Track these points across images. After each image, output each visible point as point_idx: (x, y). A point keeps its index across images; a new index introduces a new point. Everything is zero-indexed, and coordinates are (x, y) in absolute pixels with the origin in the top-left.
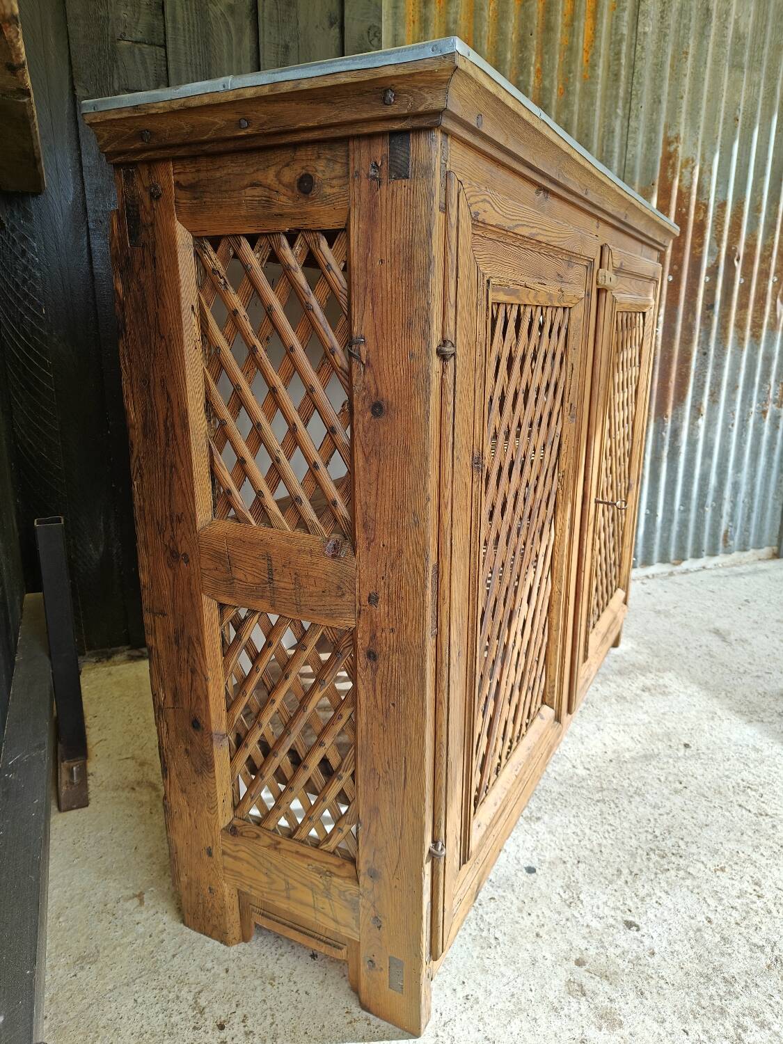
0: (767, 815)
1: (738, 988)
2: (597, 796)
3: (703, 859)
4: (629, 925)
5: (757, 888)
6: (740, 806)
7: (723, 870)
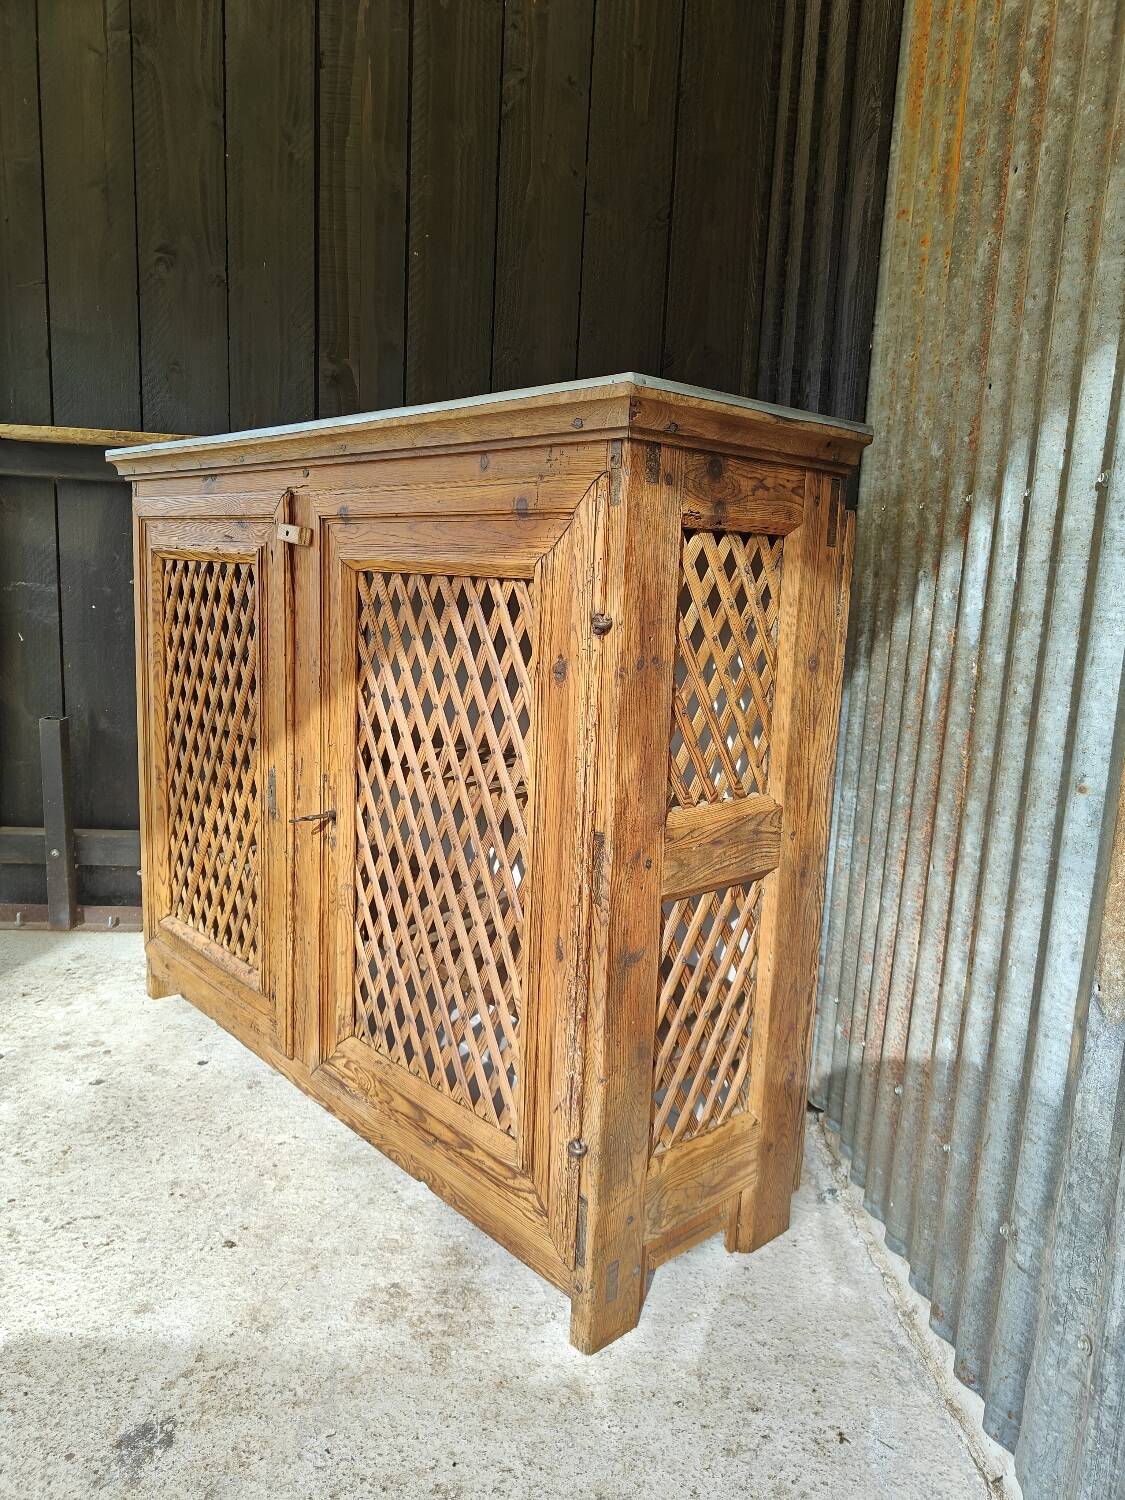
0: (62, 1227)
3: (89, 1148)
4: (99, 1082)
5: (25, 1158)
6: (98, 1217)
7: (65, 1152)
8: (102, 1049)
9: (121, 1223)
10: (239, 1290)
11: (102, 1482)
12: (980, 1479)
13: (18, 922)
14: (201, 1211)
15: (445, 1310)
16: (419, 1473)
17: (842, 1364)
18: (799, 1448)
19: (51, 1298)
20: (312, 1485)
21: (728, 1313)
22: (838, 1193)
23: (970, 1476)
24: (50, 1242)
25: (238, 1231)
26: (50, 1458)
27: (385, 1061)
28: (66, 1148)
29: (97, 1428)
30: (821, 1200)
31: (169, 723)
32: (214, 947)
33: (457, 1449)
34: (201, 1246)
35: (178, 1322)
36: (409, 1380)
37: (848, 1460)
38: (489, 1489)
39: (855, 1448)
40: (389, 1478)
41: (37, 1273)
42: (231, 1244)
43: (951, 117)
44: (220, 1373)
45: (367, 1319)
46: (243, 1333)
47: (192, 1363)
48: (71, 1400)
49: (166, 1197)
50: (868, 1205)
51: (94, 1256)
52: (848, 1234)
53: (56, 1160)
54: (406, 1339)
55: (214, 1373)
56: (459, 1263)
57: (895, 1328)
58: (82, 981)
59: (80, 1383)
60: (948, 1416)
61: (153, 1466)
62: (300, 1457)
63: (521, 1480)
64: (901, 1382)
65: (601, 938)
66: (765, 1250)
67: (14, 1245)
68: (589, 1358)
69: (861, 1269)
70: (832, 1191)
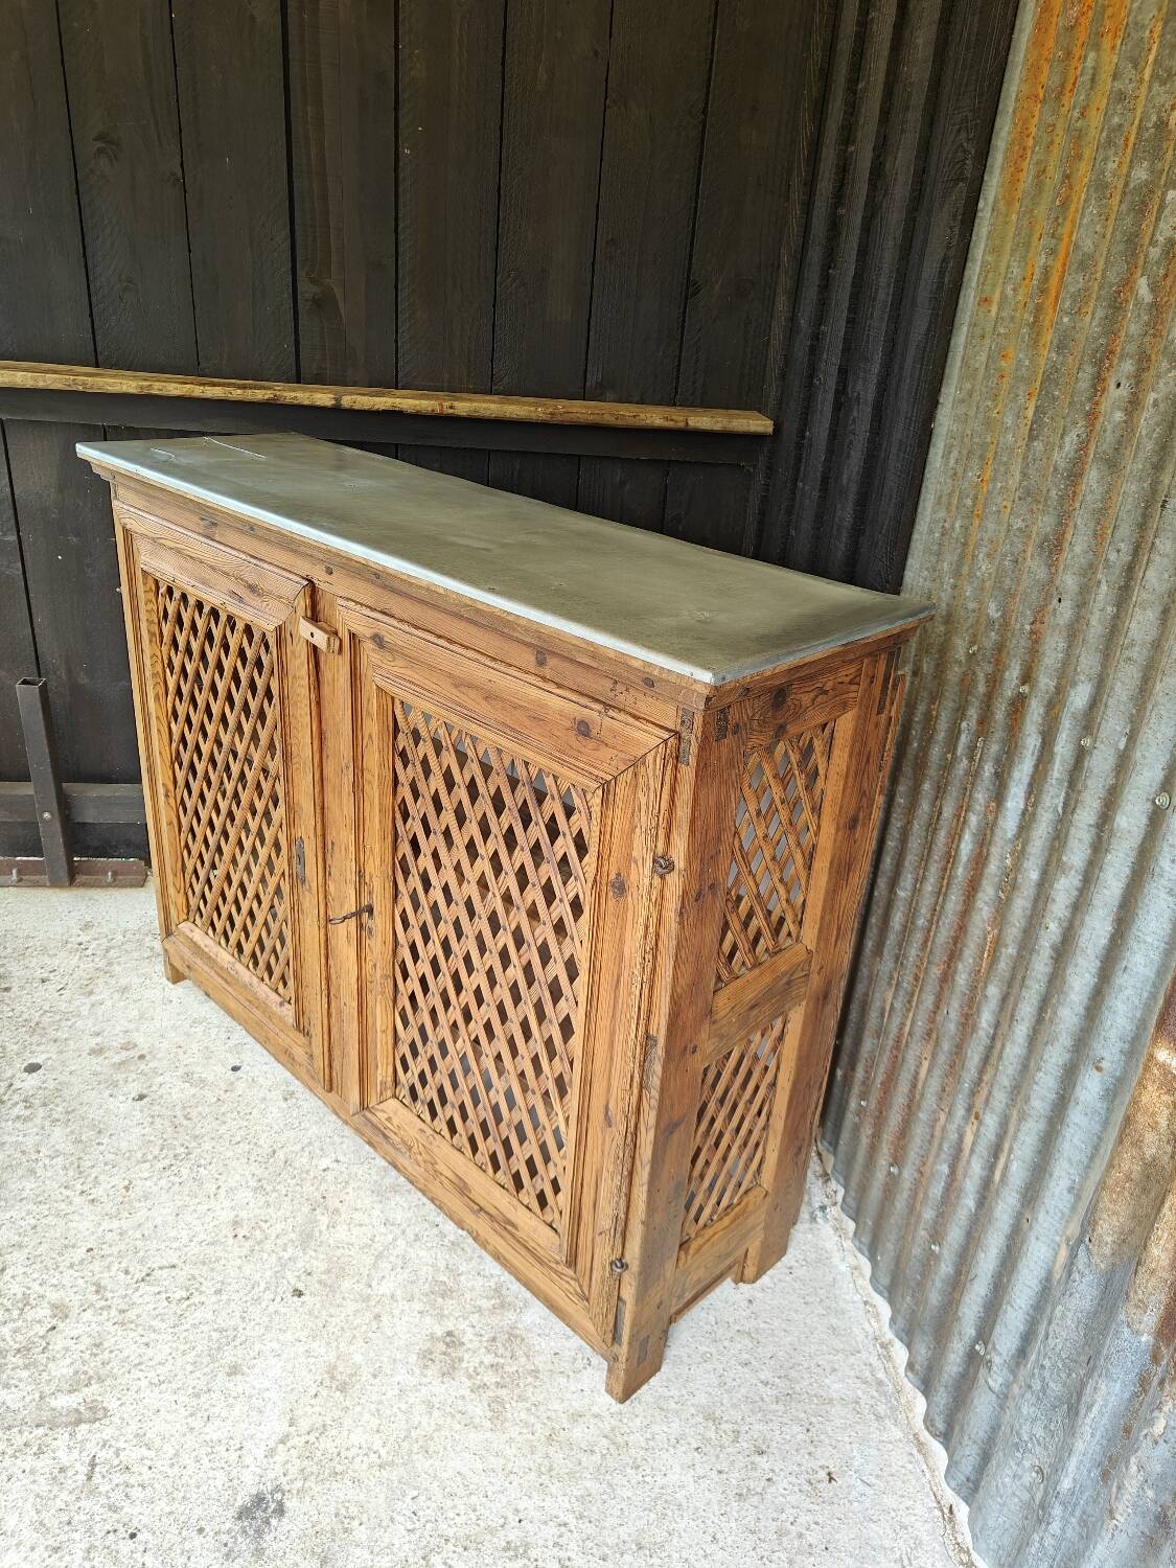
0: (143, 1280)
1: (47, 1123)
2: (281, 1155)
3: (148, 1183)
4: (141, 1097)
5: (91, 1197)
6: (174, 1266)
7: (127, 1189)
8: (135, 1053)
9: (196, 1273)
10: (315, 1345)
11: (233, 1555)
12: (937, 1513)
13: (14, 876)
14: (265, 1256)
15: (496, 1360)
16: (492, 1531)
17: (831, 1400)
18: (796, 1489)
19: (151, 1363)
20: (406, 1547)
21: (736, 1352)
22: (828, 1210)
23: (930, 1510)
24: (136, 1298)
25: (303, 1277)
26: (184, 1532)
27: (429, 1132)
28: (127, 1183)
29: (218, 1501)
30: (813, 1219)
31: (174, 745)
32: (240, 968)
33: (521, 1506)
34: (272, 1296)
35: (267, 1384)
36: (472, 1436)
37: (836, 1500)
38: (550, 1544)
39: (840, 1487)
40: (468, 1537)
41: (131, 1334)
42: (299, 1293)
43: (1054, 241)
44: (312, 1438)
45: (430, 1372)
46: (324, 1393)
47: (285, 1428)
48: (190, 1472)
49: (231, 1241)
50: (857, 1243)
51: (179, 1313)
52: (836, 1260)
53: (120, 1199)
54: (467, 1393)
55: (307, 1438)
56: (502, 1306)
57: (874, 1360)
58: (97, 960)
59: (194, 1454)
60: (915, 1451)
61: (272, 1535)
62: (392, 1520)
63: (575, 1534)
64: (879, 1418)
65: (650, 1117)
66: (765, 1279)
67: (103, 1303)
68: (622, 1406)
69: (847, 1297)
70: (823, 1208)
